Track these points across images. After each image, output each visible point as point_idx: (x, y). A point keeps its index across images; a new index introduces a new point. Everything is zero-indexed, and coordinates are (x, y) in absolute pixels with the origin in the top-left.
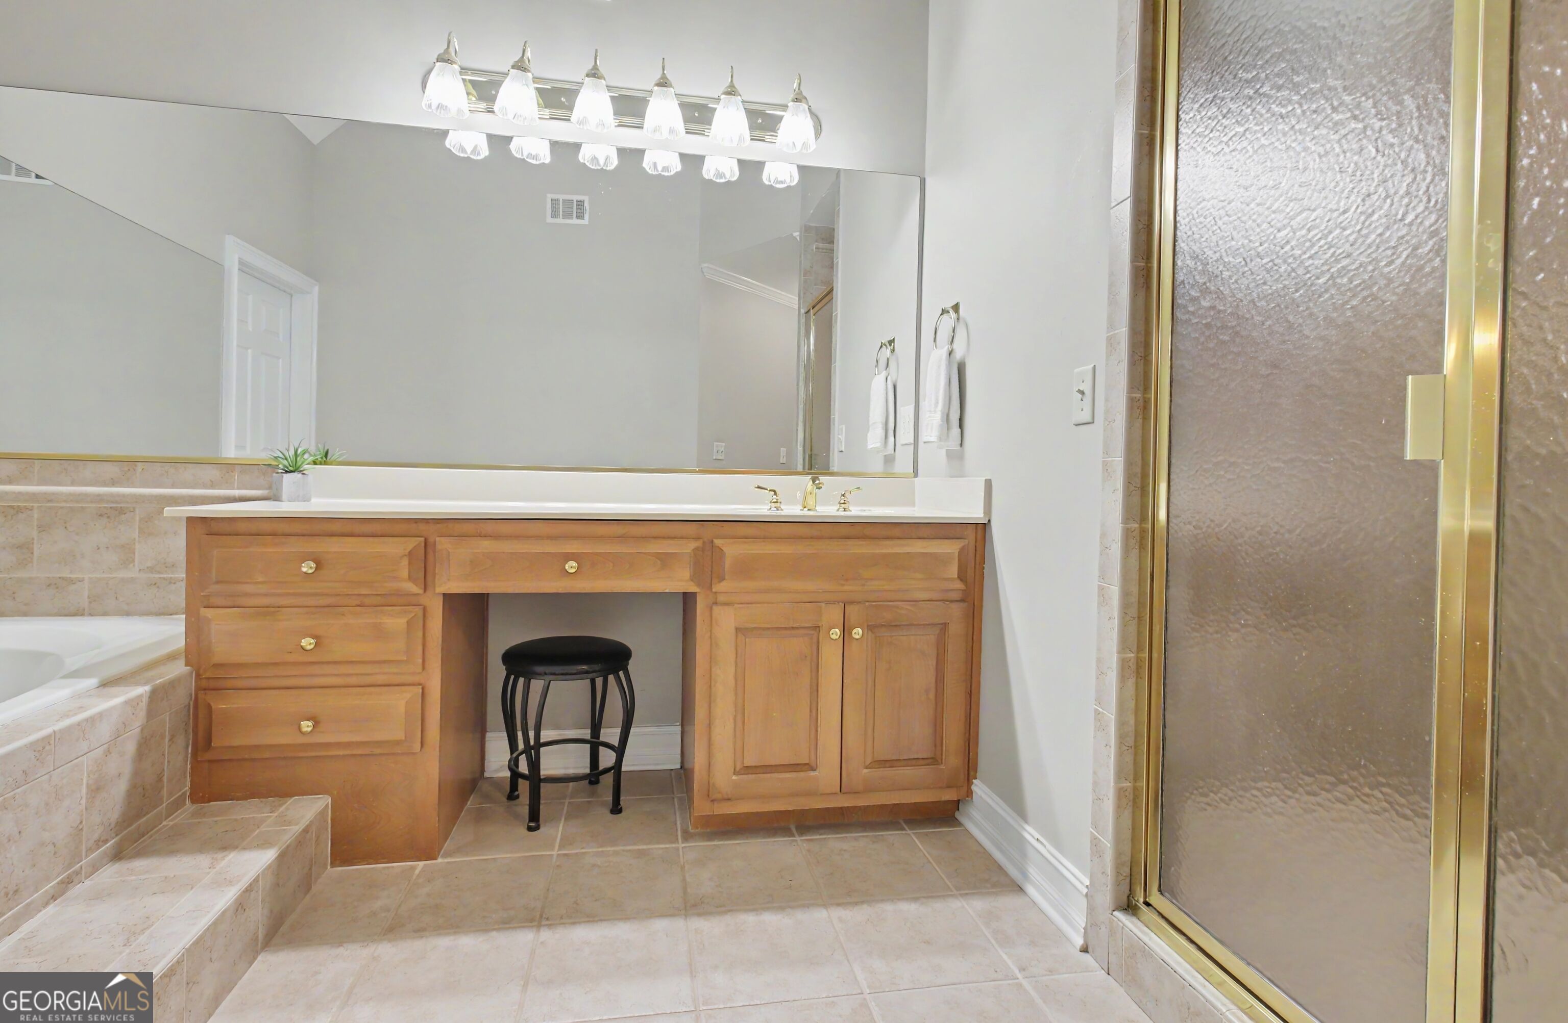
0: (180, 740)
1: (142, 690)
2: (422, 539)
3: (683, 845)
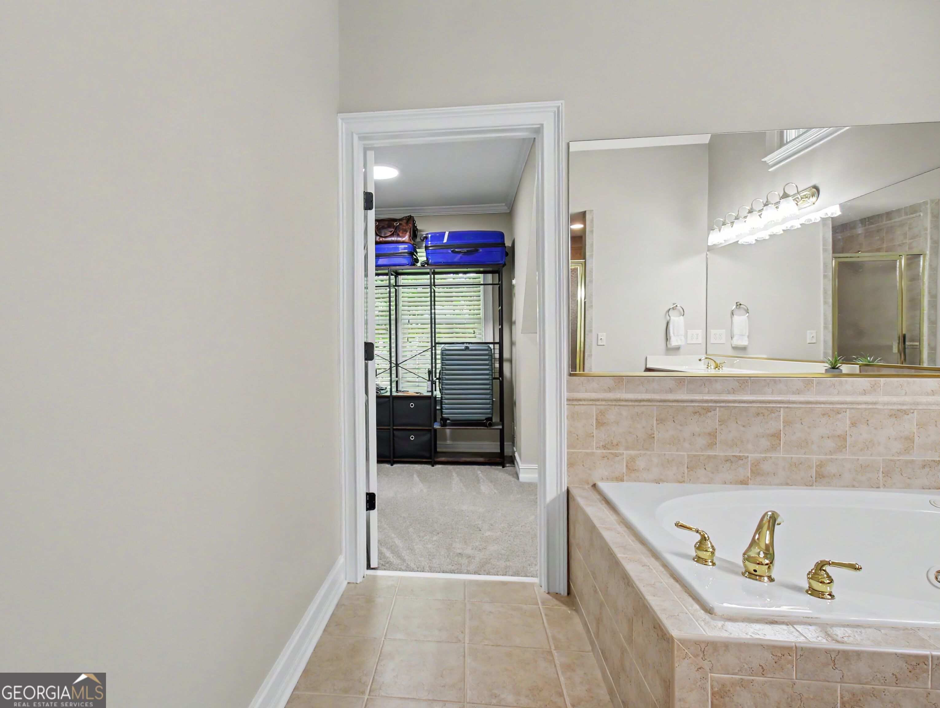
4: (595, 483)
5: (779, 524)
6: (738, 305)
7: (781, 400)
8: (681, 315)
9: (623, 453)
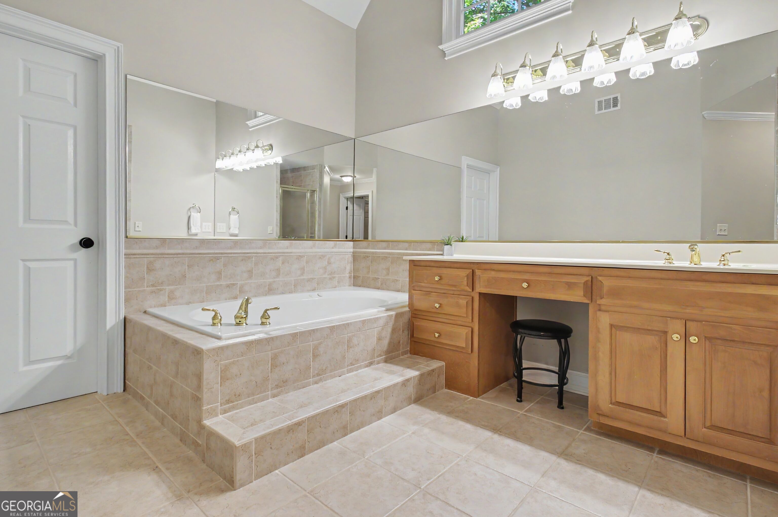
0: (406, 332)
1: (393, 313)
2: (472, 270)
3: (582, 432)
4: (145, 310)
5: (250, 303)
6: (233, 209)
7: (253, 252)
8: (198, 212)
9: (166, 288)
